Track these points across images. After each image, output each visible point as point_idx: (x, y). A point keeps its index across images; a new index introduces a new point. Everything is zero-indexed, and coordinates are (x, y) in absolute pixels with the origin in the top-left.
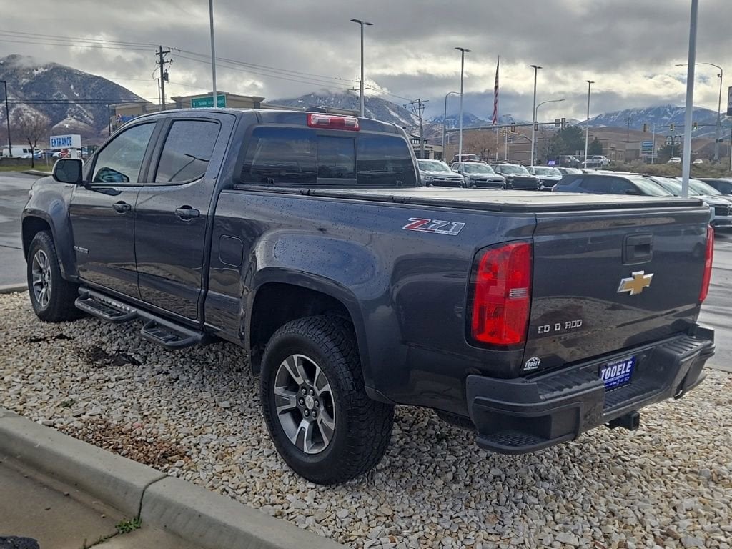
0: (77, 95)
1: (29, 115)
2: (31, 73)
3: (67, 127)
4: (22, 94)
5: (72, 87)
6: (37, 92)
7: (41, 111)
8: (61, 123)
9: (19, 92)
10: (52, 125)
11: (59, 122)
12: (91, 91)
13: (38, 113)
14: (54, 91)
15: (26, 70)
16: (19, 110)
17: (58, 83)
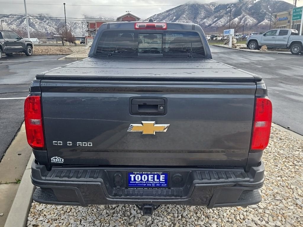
0: (270, 10)
1: (249, 20)
2: (253, 2)
3: (264, 24)
4: (248, 12)
5: (269, 6)
6: (254, 10)
7: (254, 18)
8: (262, 22)
9: (247, 11)
10: (258, 23)
11: (261, 22)
12: (276, 8)
13: (253, 19)
14: (261, 9)
15: (251, 1)
16: (246, 18)
17: (263, 6)
